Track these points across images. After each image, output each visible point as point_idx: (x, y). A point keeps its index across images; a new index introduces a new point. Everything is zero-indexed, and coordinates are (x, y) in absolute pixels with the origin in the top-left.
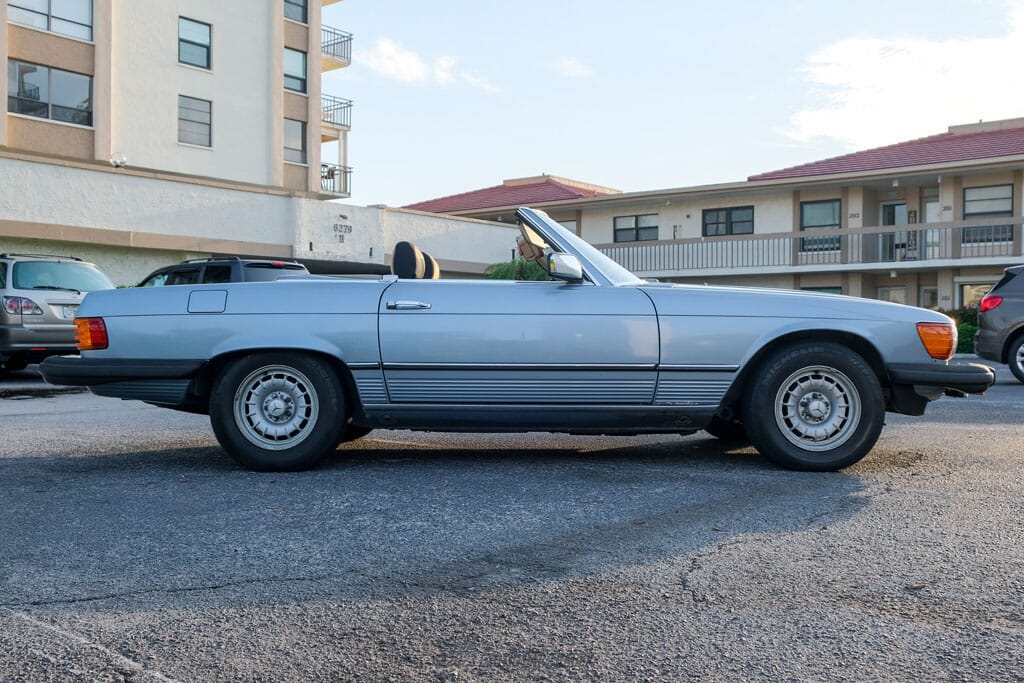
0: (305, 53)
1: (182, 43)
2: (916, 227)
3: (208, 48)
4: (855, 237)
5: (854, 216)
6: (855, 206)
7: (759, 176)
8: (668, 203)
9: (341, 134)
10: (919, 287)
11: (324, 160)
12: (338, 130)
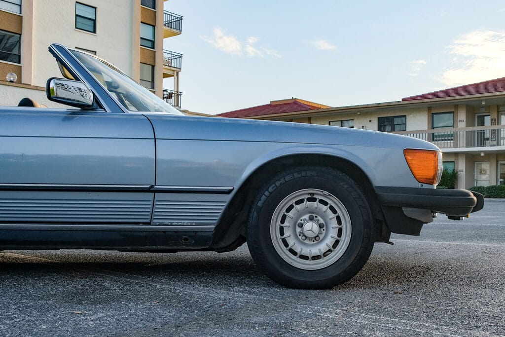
0: (154, 26)
1: (77, 17)
2: (496, 127)
3: (94, 21)
4: (461, 132)
5: (461, 121)
6: (462, 116)
7: (408, 98)
8: (359, 114)
9: (175, 73)
10: (497, 162)
11: (164, 87)
12: (174, 71)
